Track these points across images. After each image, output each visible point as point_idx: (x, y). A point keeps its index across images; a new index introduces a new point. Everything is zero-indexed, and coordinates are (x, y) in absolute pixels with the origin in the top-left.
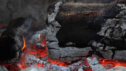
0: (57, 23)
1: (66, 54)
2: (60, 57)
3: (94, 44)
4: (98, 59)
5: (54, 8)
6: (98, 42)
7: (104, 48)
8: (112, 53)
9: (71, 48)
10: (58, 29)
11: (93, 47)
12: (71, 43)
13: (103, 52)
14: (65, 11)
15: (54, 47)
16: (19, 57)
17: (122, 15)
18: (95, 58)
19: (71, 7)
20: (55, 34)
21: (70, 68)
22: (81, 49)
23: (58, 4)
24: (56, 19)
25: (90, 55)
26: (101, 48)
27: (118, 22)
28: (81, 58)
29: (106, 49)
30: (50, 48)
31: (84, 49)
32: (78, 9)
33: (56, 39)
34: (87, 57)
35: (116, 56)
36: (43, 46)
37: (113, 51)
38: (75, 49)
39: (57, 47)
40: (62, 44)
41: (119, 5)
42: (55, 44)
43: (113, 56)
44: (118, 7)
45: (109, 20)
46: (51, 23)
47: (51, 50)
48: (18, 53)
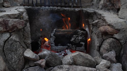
0: (54, 37)
1: (58, 48)
2: (55, 50)
3: (68, 45)
4: (70, 50)
5: (53, 31)
6: (70, 44)
7: (72, 46)
8: (75, 48)
9: (60, 46)
10: (54, 39)
11: (68, 46)
12: (60, 44)
13: (72, 48)
14: (57, 32)
15: (53, 46)
16: (40, 49)
17: (79, 34)
18: (69, 50)
19: (60, 31)
20: (53, 41)
21: (59, 54)
22: (63, 47)
23: (55, 29)
24: (54, 35)
25: (67, 49)
26: (71, 46)
27: (77, 36)
28: (64, 50)
29: (73, 46)
30: (51, 46)
31: (65, 47)
32: (63, 31)
33: (54, 43)
34: (66, 49)
35: (77, 49)
36: (49, 46)
37: (76, 47)
38: (62, 47)
39: (54, 46)
40: (56, 45)
41: (78, 30)
42: (53, 45)
43: (75, 49)
44: (78, 31)
45: (74, 36)
46: (52, 36)
47: (52, 47)
48: (39, 48)
